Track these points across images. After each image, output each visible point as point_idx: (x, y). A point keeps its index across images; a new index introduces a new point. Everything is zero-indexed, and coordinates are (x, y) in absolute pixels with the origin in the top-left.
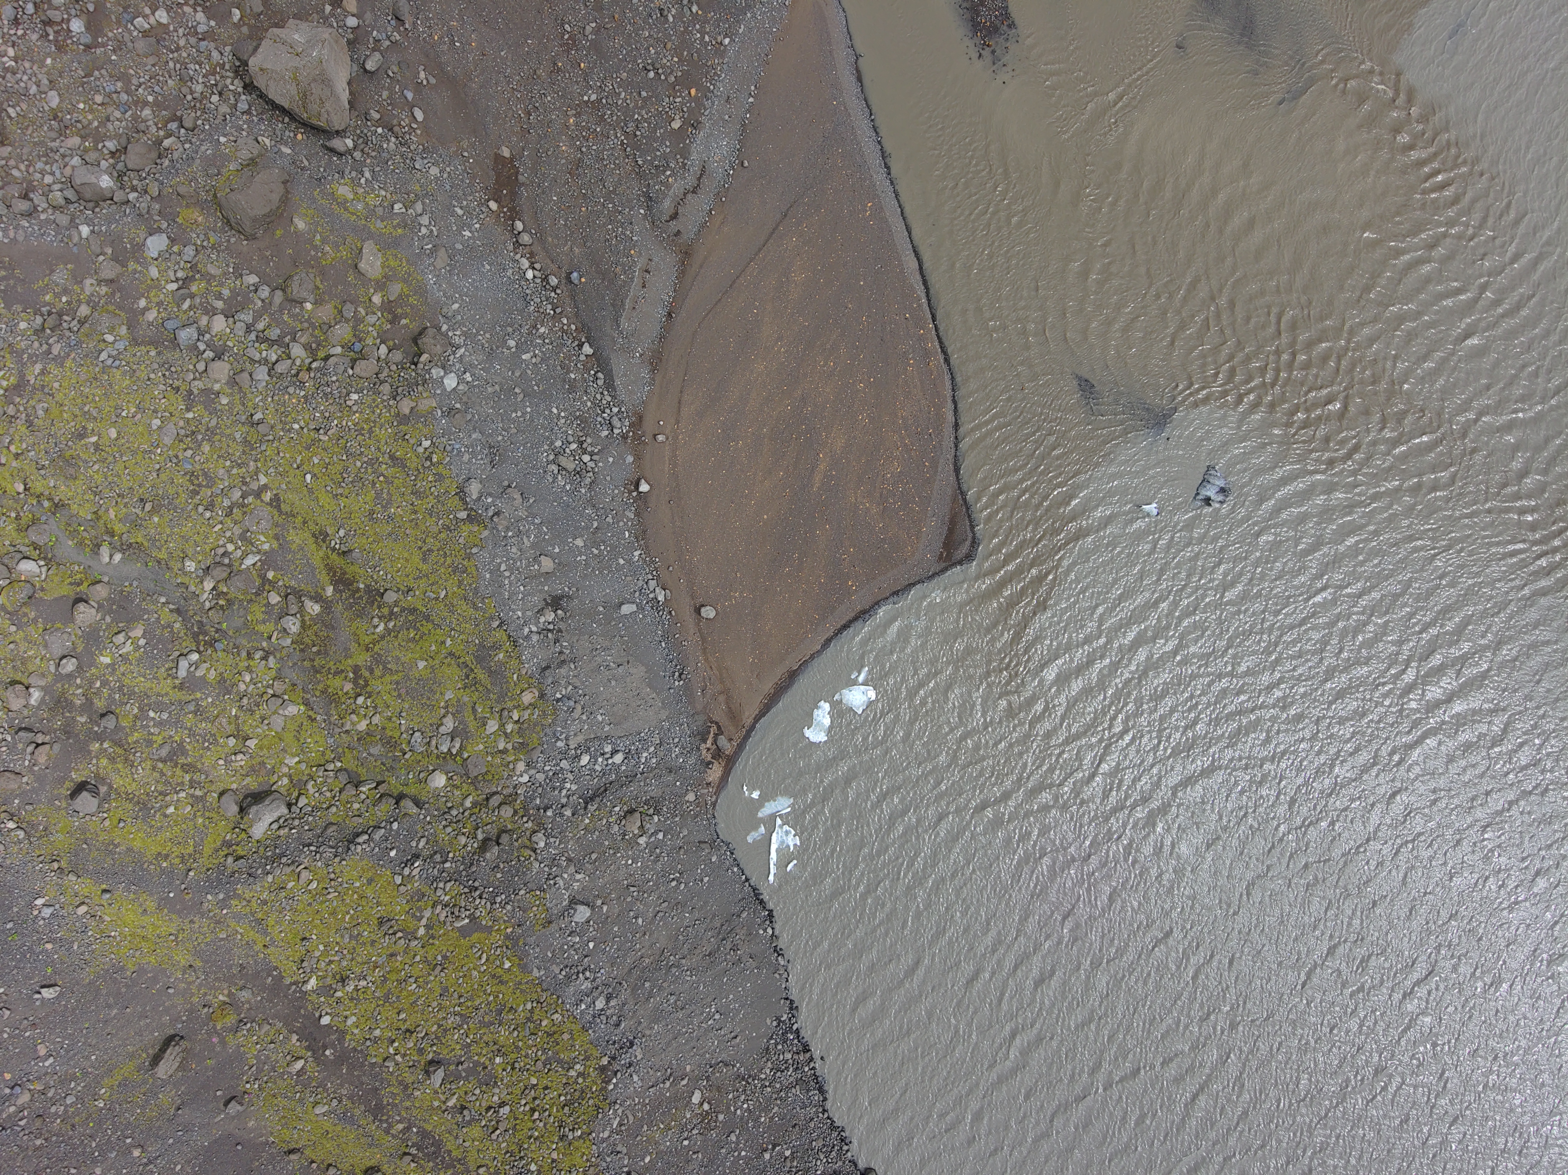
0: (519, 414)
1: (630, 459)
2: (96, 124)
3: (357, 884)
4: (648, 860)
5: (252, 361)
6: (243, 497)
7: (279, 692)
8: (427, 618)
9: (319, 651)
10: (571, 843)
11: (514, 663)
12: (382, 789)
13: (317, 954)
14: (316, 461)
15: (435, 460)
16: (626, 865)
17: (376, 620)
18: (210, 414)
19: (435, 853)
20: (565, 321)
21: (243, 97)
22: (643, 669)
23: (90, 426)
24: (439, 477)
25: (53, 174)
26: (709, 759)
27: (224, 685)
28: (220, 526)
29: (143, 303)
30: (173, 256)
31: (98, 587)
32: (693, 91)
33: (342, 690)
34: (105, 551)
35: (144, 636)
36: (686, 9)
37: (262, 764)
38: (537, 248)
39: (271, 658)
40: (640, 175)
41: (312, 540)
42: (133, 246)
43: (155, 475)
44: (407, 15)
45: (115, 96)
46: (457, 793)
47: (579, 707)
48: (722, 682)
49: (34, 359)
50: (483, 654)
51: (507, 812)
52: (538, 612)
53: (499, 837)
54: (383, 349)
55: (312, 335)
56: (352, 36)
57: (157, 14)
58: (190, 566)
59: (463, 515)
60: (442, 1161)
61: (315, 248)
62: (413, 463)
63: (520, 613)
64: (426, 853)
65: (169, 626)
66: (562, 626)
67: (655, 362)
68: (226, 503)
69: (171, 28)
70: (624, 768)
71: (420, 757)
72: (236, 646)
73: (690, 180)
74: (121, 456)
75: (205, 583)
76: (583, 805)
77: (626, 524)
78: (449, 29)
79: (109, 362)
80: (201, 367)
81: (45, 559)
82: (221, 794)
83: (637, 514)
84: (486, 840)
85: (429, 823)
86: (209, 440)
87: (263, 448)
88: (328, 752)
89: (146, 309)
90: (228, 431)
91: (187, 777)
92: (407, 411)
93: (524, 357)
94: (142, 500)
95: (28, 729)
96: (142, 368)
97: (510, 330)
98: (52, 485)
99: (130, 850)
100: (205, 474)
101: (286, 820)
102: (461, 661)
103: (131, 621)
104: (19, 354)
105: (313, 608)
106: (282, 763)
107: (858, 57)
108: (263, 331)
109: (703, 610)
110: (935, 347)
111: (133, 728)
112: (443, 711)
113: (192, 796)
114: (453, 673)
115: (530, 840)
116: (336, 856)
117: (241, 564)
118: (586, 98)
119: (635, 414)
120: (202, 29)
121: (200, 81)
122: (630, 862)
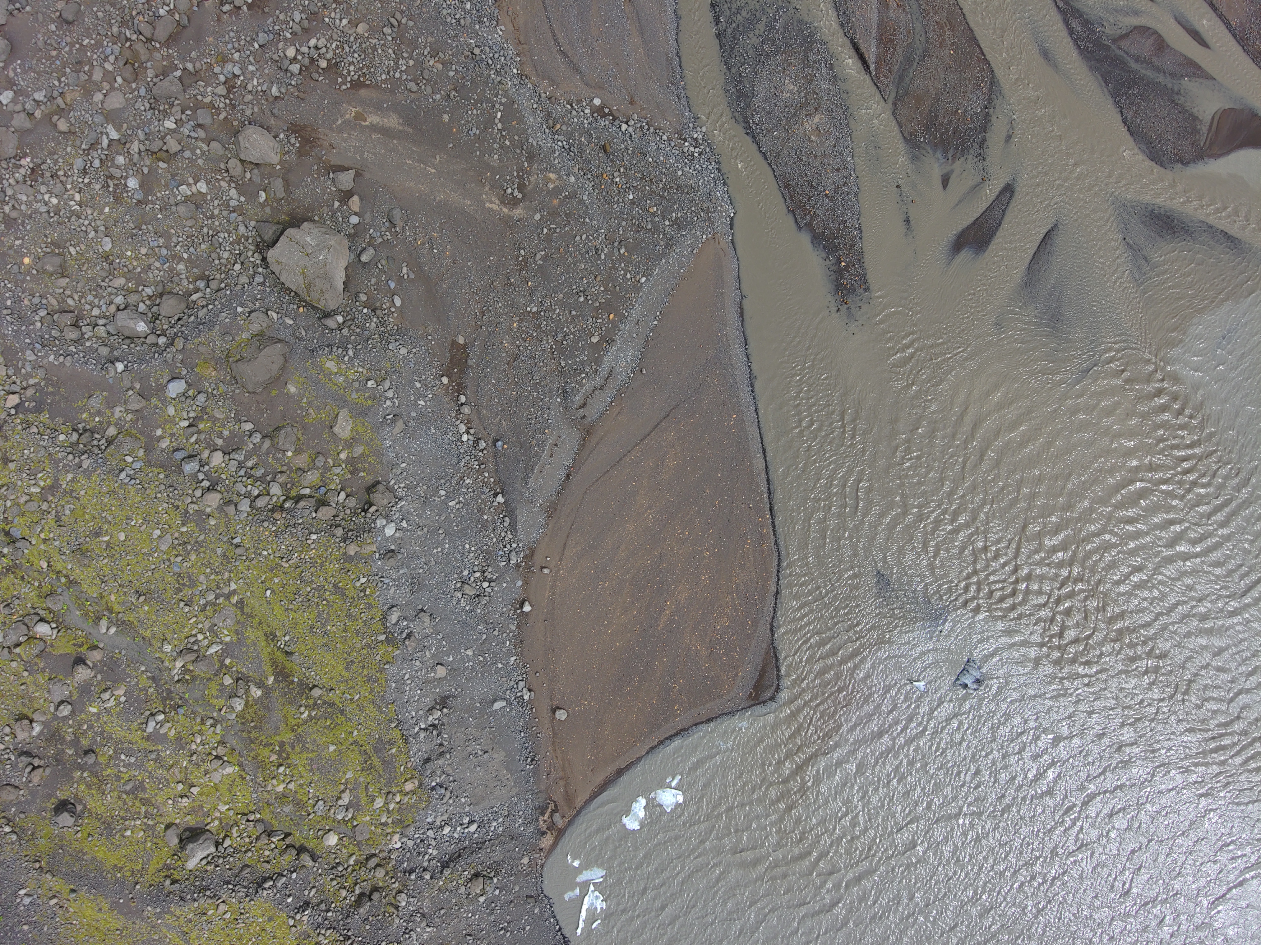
0: (439, 549)
1: (520, 583)
2: (139, 270)
3: (261, 920)
4: (485, 913)
5: (239, 495)
6: (216, 598)
7: (220, 754)
8: (342, 712)
9: (256, 726)
10: (426, 901)
11: (403, 757)
12: (289, 841)
14: (276, 581)
15: (368, 593)
16: (467, 918)
17: (302, 709)
18: (200, 530)
19: (322, 902)
20: (487, 475)
21: (260, 270)
22: (504, 754)
23: (105, 527)
24: (369, 606)
25: (99, 307)
26: (544, 829)
27: (180, 743)
28: (194, 619)
29: (159, 432)
30: (188, 401)
31: (95, 653)
32: (612, 316)
33: (269, 759)
34: (104, 624)
35: (125, 695)
36: (616, 250)
37: (201, 807)
38: (474, 417)
39: (219, 727)
40: (561, 373)
41: (263, 638)
42: (157, 385)
43: (150, 573)
44: (398, 220)
45: (157, 249)
46: (344, 851)
47: (448, 795)
48: (564, 770)
49: (67, 469)
50: (381, 747)
51: (380, 873)
52: (429, 710)
53: (371, 893)
54: (343, 495)
55: (288, 476)
56: (353, 231)
57: (198, 184)
58: (168, 648)
59: (382, 637)
61: (301, 408)
62: (351, 593)
63: (414, 713)
64: (315, 901)
65: (144, 690)
66: (445, 720)
67: (551, 511)
68: (202, 602)
69: (209, 198)
70: (476, 835)
71: (320, 819)
72: (193, 712)
73: (599, 381)
74: (126, 555)
75: (177, 663)
76: (440, 869)
77: (508, 634)
78: (430, 238)
79: (126, 481)
80: (198, 493)
81: (56, 622)
82: (168, 827)
83: (519, 627)
84: (362, 895)
85: (320, 875)
86: (196, 550)
87: (237, 564)
88: (252, 805)
89: (161, 438)
90: (212, 546)
91: (144, 809)
92: (352, 553)
93: (450, 504)
94: (138, 592)
95: (28, 754)
96: (152, 487)
97: (443, 481)
98: (69, 567)
99: (94, 859)
100: (189, 577)
101: (213, 857)
102: (363, 749)
103: (117, 682)
104: (57, 462)
105: (257, 693)
106: (216, 808)
107: (743, 297)
108: (252, 469)
109: (557, 713)
110: (769, 533)
111: (108, 765)
112: (343, 787)
113: (145, 824)
114: (354, 758)
115: (395, 898)
116: (247, 896)
117: (206, 651)
118: (529, 309)
119: (530, 548)
120: (233, 203)
121: (227, 248)
122: (470, 915)
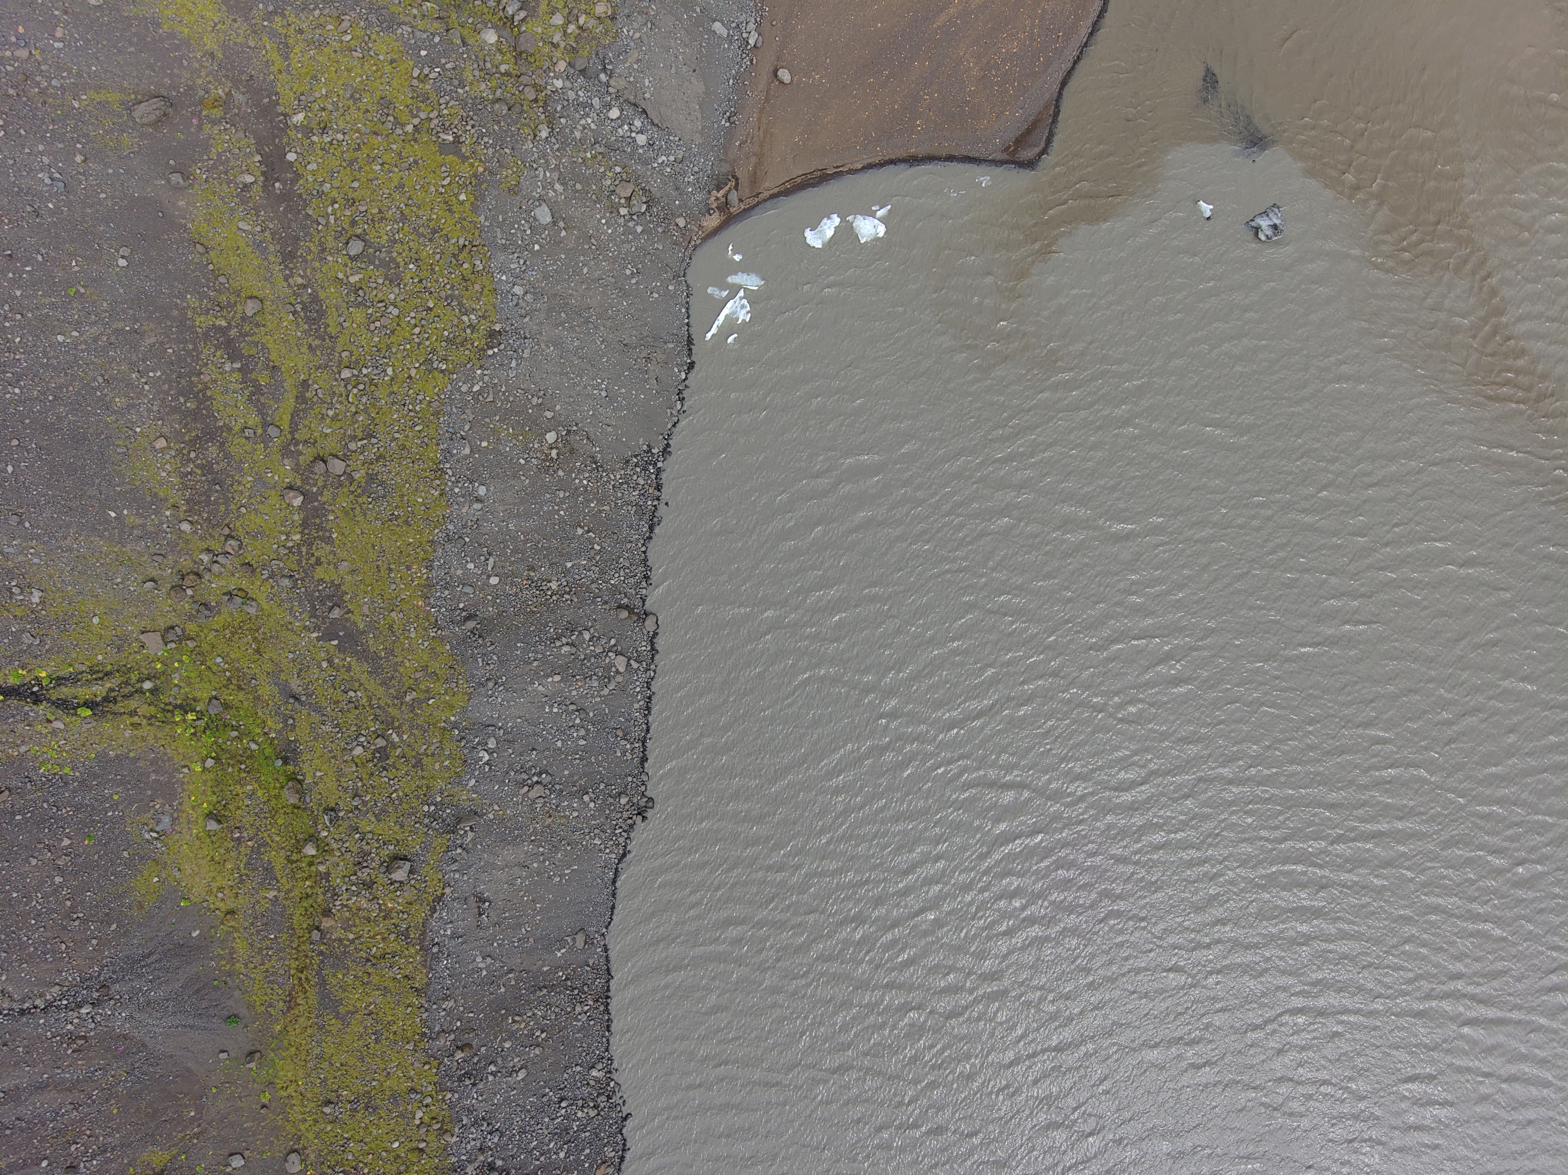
13: (317, 95)
16: (599, 220)
22: (703, 88)
26: (714, 206)
46: (499, 57)
53: (513, 105)
60: (317, 330)
70: (641, 151)
71: (486, 11)
109: (781, 71)
122: (603, 221)
